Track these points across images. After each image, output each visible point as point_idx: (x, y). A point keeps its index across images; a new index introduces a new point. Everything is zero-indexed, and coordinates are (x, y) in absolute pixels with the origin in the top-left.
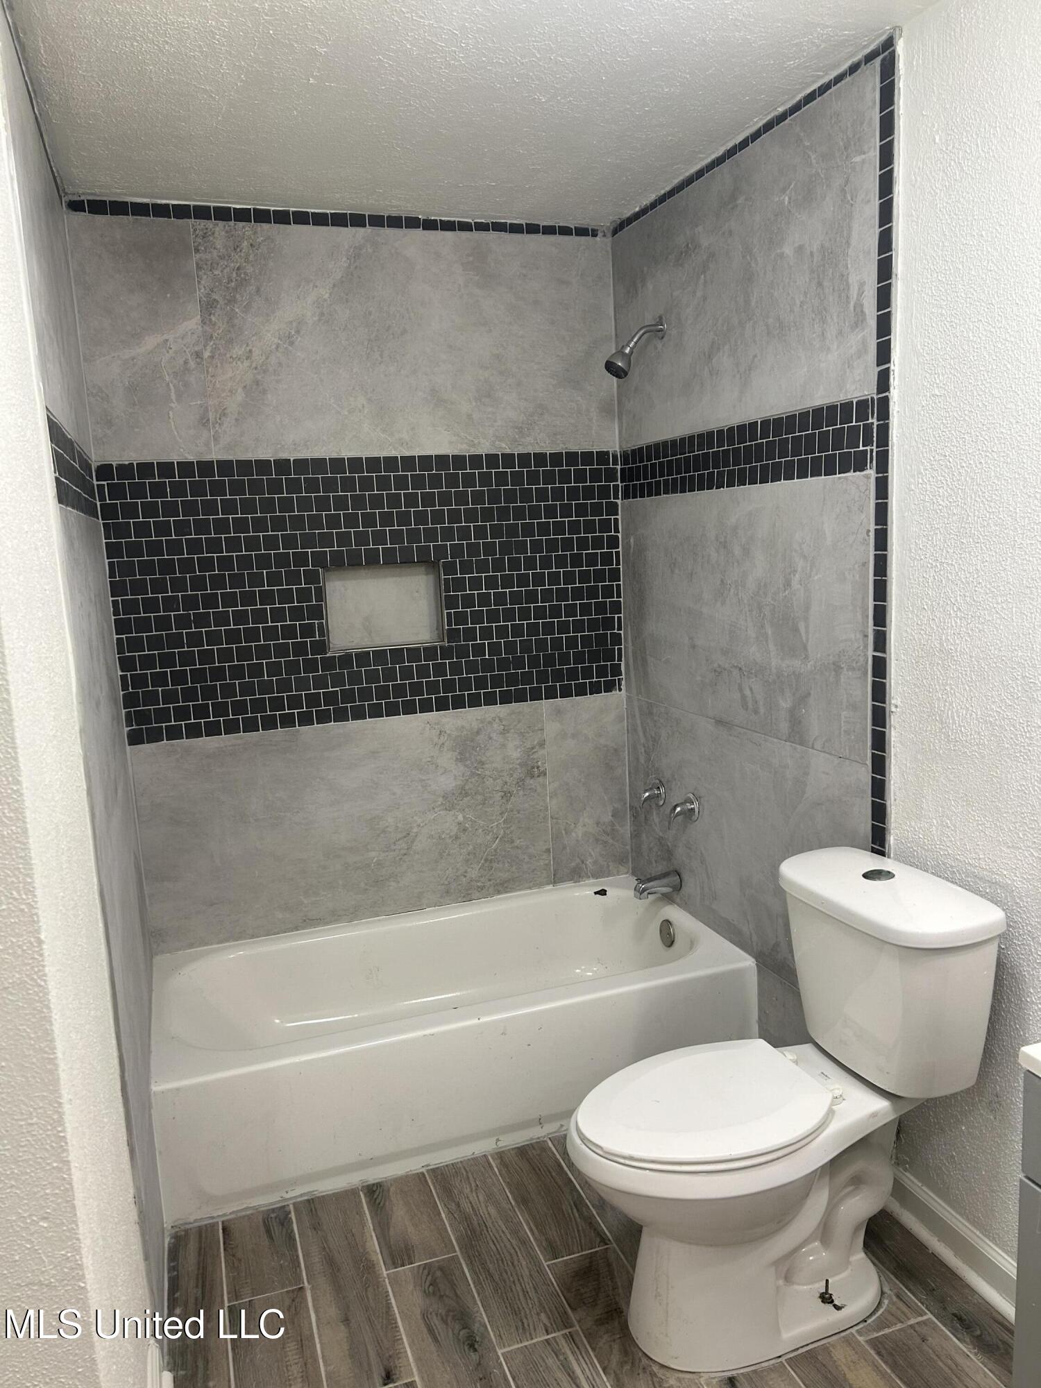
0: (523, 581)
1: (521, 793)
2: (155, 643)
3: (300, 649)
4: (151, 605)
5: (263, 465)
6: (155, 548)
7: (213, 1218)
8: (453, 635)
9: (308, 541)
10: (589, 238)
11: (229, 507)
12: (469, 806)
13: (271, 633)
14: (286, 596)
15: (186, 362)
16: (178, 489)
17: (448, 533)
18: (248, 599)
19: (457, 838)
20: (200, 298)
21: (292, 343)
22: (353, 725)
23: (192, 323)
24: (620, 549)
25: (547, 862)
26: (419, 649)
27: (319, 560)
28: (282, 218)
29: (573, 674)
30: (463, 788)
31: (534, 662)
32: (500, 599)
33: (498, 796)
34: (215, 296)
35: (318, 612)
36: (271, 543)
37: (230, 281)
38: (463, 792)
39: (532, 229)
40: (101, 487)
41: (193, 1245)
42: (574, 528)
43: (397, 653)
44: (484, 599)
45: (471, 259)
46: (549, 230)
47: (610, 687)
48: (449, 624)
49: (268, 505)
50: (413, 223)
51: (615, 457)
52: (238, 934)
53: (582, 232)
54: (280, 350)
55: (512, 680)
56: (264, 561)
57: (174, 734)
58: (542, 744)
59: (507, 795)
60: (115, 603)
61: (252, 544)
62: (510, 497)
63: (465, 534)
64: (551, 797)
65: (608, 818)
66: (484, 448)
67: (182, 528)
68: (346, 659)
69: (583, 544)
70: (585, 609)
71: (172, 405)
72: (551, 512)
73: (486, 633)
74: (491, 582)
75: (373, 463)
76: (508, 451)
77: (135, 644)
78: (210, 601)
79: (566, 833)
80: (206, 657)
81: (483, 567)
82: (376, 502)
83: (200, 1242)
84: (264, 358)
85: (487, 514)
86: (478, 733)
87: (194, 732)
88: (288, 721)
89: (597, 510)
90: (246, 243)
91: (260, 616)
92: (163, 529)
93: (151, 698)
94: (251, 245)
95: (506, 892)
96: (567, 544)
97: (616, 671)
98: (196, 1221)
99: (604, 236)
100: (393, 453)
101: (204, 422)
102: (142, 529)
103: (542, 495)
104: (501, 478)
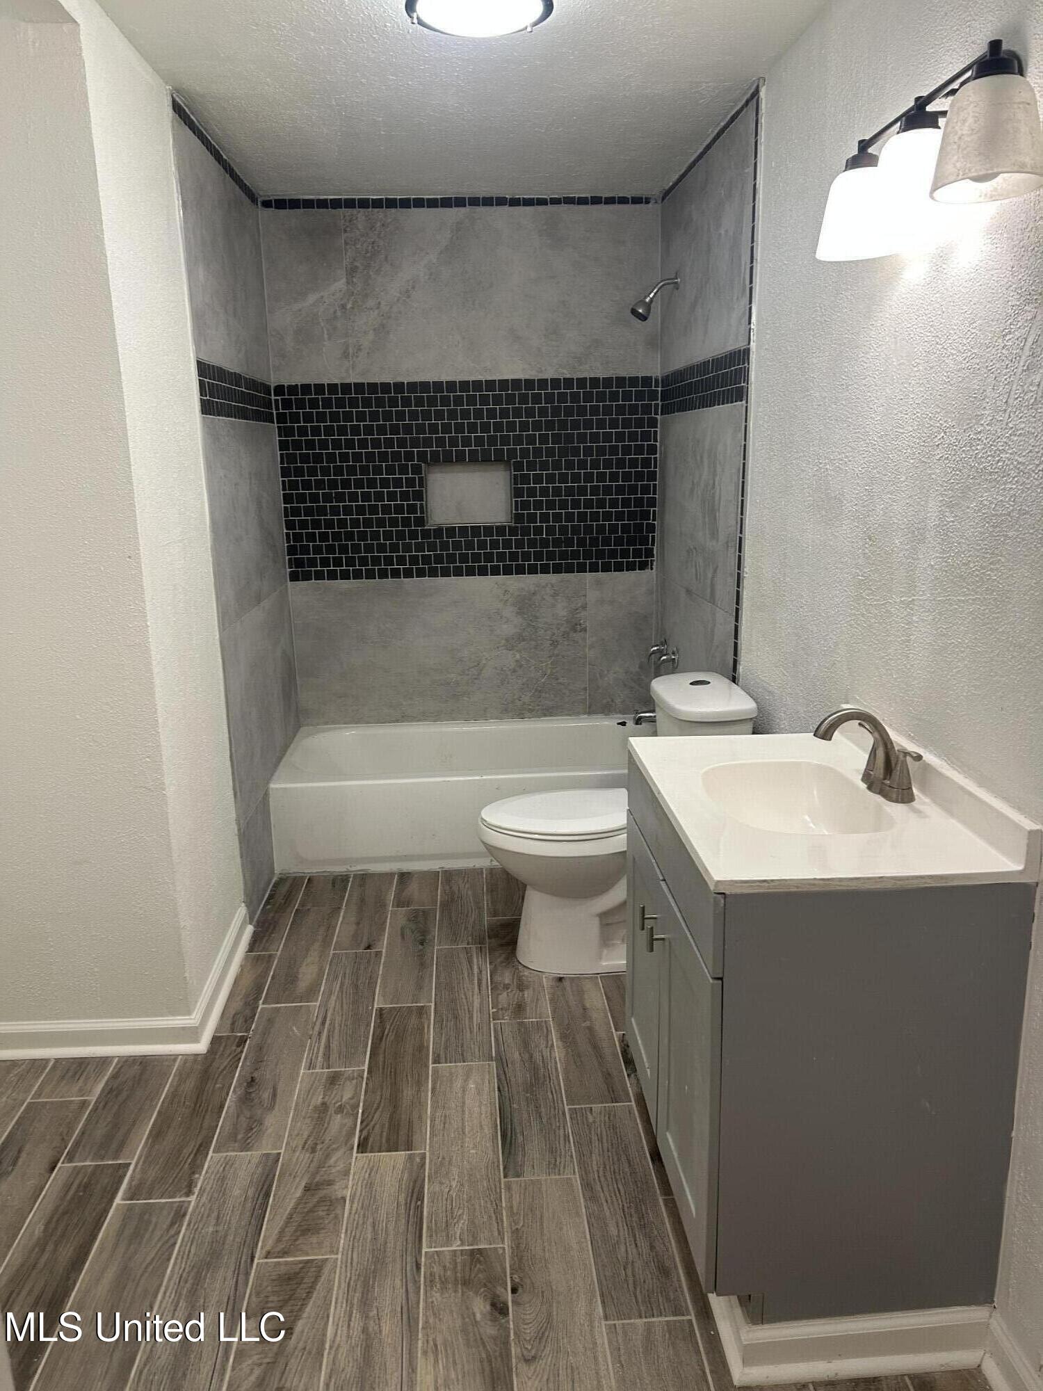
0: (576, 478)
1: (566, 643)
2: (309, 511)
3: (406, 522)
4: (307, 485)
5: (385, 387)
6: (310, 445)
7: (304, 873)
8: (518, 518)
9: (415, 443)
10: (643, 205)
11: (361, 416)
12: (524, 649)
13: (386, 509)
14: (398, 483)
15: (335, 312)
16: (327, 403)
17: (518, 440)
18: (372, 484)
19: (514, 671)
20: (346, 265)
21: (408, 297)
22: (440, 580)
23: (341, 284)
24: (658, 455)
25: (584, 697)
26: (493, 527)
27: (422, 456)
28: (405, 204)
29: (613, 554)
30: (520, 635)
31: (581, 542)
32: (557, 491)
33: (547, 643)
34: (356, 264)
35: (419, 496)
36: (389, 443)
37: (367, 252)
38: (521, 638)
39: (596, 200)
40: (276, 401)
41: (288, 884)
42: (620, 437)
43: (476, 530)
44: (544, 492)
45: (545, 227)
46: (610, 201)
47: (643, 566)
48: (516, 509)
49: (388, 416)
50: (501, 201)
51: (657, 380)
52: (357, 719)
53: (637, 200)
54: (401, 301)
55: (563, 555)
56: (384, 457)
57: (319, 576)
58: (584, 607)
59: (554, 644)
60: (283, 481)
61: (376, 443)
62: (569, 411)
63: (531, 440)
64: (590, 649)
65: (635, 669)
66: (549, 374)
67: (329, 431)
68: (438, 532)
69: (627, 450)
70: (626, 503)
71: (325, 343)
72: (601, 424)
73: (545, 518)
74: (551, 479)
75: (465, 385)
76: (568, 376)
77: (296, 512)
78: (346, 484)
79: (601, 676)
80: (342, 523)
81: (544, 466)
82: (465, 414)
83: (293, 882)
84: (389, 307)
85: (550, 426)
86: (535, 593)
87: (332, 576)
88: (396, 574)
89: (640, 423)
90: (378, 224)
91: (379, 496)
92: (316, 431)
93: (305, 550)
94: (383, 225)
95: (551, 716)
96: (614, 450)
97: (649, 553)
98: (294, 873)
99: (656, 203)
100: (480, 377)
101: (346, 355)
102: (303, 431)
103: (595, 410)
104: (562, 398)
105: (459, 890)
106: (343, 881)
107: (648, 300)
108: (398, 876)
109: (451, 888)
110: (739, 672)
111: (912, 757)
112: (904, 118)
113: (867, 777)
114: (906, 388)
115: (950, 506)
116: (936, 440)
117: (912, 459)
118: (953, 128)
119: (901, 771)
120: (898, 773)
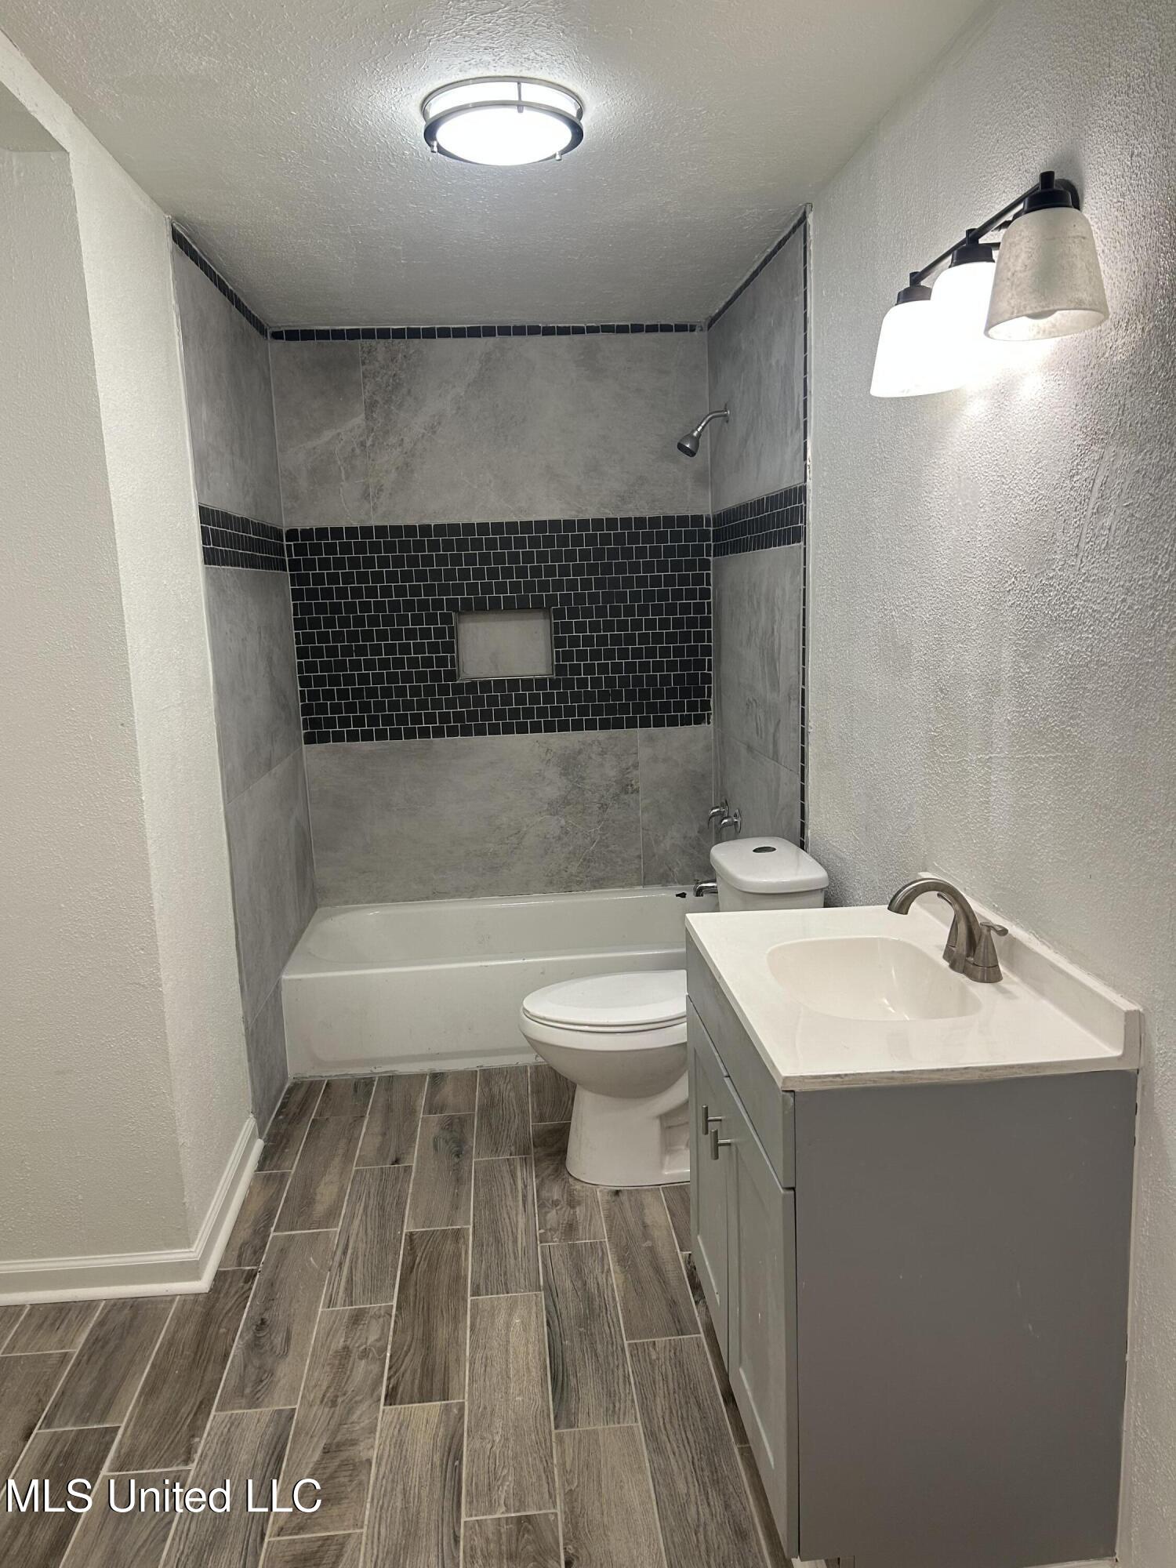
0: (623, 626)
1: (616, 806)
2: (326, 666)
3: (436, 676)
4: (323, 638)
5: (410, 530)
6: (327, 594)
7: (322, 1077)
8: (560, 669)
9: (444, 590)
10: (688, 334)
11: (384, 563)
12: (570, 814)
13: (413, 663)
14: (425, 634)
15: (353, 450)
16: (346, 548)
17: (558, 585)
18: (397, 635)
19: (560, 838)
20: (365, 400)
21: (434, 433)
22: (474, 739)
23: (359, 420)
24: (711, 600)
25: (637, 866)
26: (532, 680)
27: (452, 604)
28: (429, 334)
29: (665, 707)
30: (565, 798)
31: (631, 695)
32: (602, 640)
33: (596, 807)
34: (377, 398)
35: (450, 647)
36: (415, 591)
37: (388, 385)
38: (566, 801)
39: (637, 328)
40: (289, 546)
41: (303, 1089)
42: (670, 581)
43: (513, 683)
44: (588, 641)
45: (582, 357)
46: (652, 329)
47: (699, 720)
48: (558, 660)
49: (413, 561)
50: (534, 330)
51: (708, 520)
52: (381, 897)
53: (681, 328)
54: (425, 437)
55: (611, 710)
56: (409, 605)
57: (338, 738)
58: (636, 766)
59: (603, 807)
60: (297, 635)
61: (401, 591)
62: (613, 554)
63: (572, 585)
64: (643, 812)
65: (694, 833)
66: (590, 514)
67: (348, 579)
68: (472, 686)
69: (677, 595)
70: (678, 652)
71: (342, 483)
72: (649, 567)
73: (589, 669)
74: (595, 627)
75: (498, 527)
76: (611, 516)
77: (311, 667)
78: (368, 636)
79: (656, 841)
80: (364, 679)
81: (587, 613)
82: (500, 559)
83: (309, 1088)
84: (413, 445)
85: (592, 569)
86: (580, 752)
87: (353, 737)
88: (424, 734)
89: (691, 565)
90: (400, 355)
91: (405, 649)
92: (334, 579)
94: (405, 356)
95: (601, 888)
96: (663, 596)
97: (706, 706)
98: (310, 1077)
99: (702, 330)
100: (514, 519)
101: (366, 496)
102: (318, 579)
103: (641, 552)
104: (606, 539)
105: (499, 1092)
106: (366, 1085)
107: (695, 434)
108: (430, 1078)
109: (491, 1089)
110: (807, 837)
111: (995, 929)
112: (955, 252)
113: (948, 954)
114: (972, 529)
115: (1025, 656)
116: (1007, 585)
117: (982, 605)
118: (1006, 264)
119: (986, 947)
120: (982, 950)
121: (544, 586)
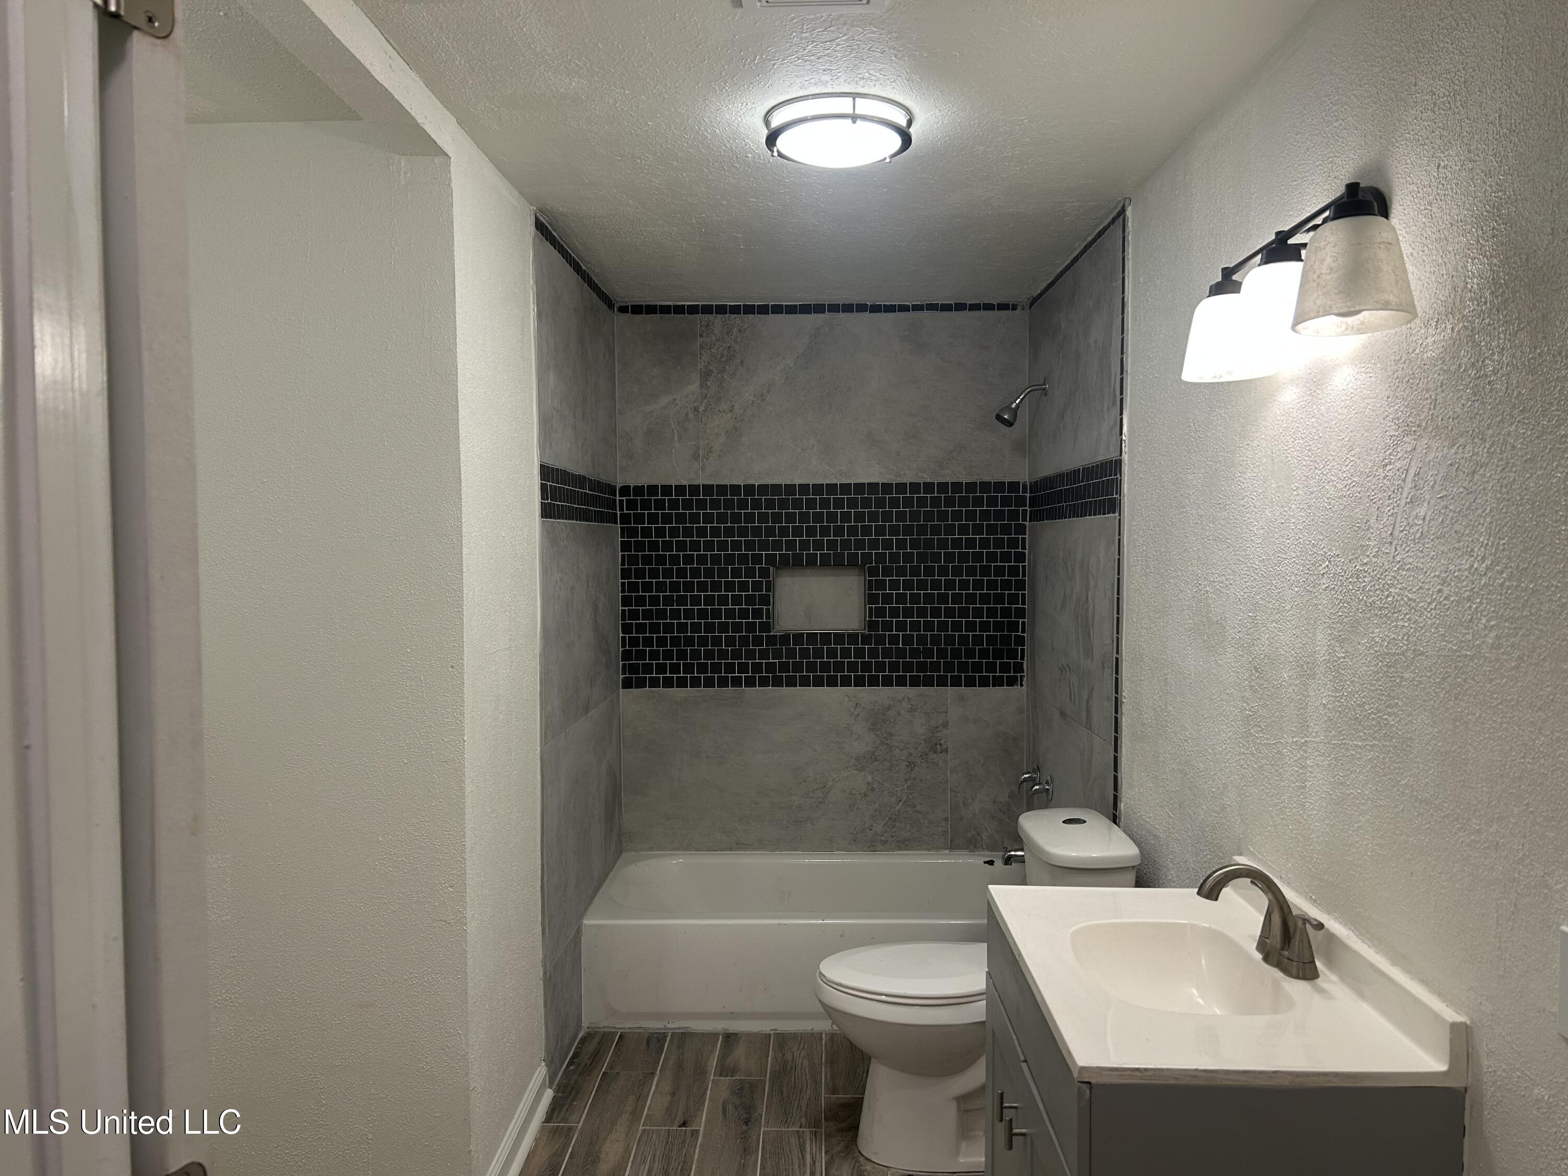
0: (936, 585)
1: (924, 765)
2: (647, 615)
3: (751, 627)
4: (647, 587)
5: (735, 489)
6: (654, 546)
7: (616, 1028)
8: (872, 625)
9: (764, 546)
10: (1010, 312)
11: (708, 518)
12: (877, 770)
13: (730, 614)
14: (743, 586)
15: (687, 415)
16: (674, 504)
17: (874, 544)
18: (716, 586)
19: (865, 795)
20: (701, 369)
21: (763, 400)
22: (785, 690)
23: (694, 387)
24: (1026, 564)
25: (945, 829)
26: (844, 634)
27: (771, 559)
28: (763, 310)
29: (977, 667)
30: (873, 753)
31: (942, 653)
32: (915, 598)
33: (903, 765)
34: (711, 368)
35: (766, 600)
36: (736, 546)
37: (722, 356)
38: (873, 757)
39: (960, 307)
40: (621, 502)
41: (596, 1040)
42: (985, 543)
43: (826, 637)
44: (901, 598)
45: (907, 333)
46: (974, 307)
47: (1012, 682)
48: (870, 616)
49: (736, 518)
50: (862, 308)
51: (1025, 486)
52: (686, 846)
53: (1003, 307)
54: (755, 405)
55: (922, 667)
56: (730, 559)
57: (654, 683)
58: (945, 725)
59: (911, 765)
60: (623, 584)
61: (723, 546)
62: (929, 516)
63: (888, 544)
64: (951, 773)
66: (908, 478)
67: (674, 532)
68: (785, 638)
69: (992, 557)
70: (992, 613)
71: (675, 445)
72: (963, 530)
73: (901, 626)
74: (908, 585)
75: (818, 488)
76: (929, 480)
77: (634, 615)
78: (689, 587)
79: (964, 805)
80: (682, 628)
81: (901, 572)
82: (818, 518)
83: (602, 1039)
84: (742, 410)
85: (908, 530)
86: (889, 708)
87: (668, 683)
88: (737, 682)
89: (1006, 529)
90: (736, 329)
91: (723, 600)
92: (660, 532)
93: (641, 655)
94: (740, 330)
95: (907, 850)
96: (978, 557)
97: (1019, 668)
98: (604, 1027)
99: (1023, 309)
100: (834, 481)
101: (696, 456)
102: (646, 532)
103: (957, 516)
104: (922, 502)
105: (793, 1057)
106: (659, 1041)
107: (1014, 406)
108: (723, 1038)
109: (784, 1055)
110: (1120, 810)
111: (1310, 923)
112: (1264, 251)
113: (1262, 945)
114: (1286, 511)
115: (1341, 641)
116: (1321, 568)
117: (1296, 587)
118: (1312, 266)
119: (1301, 941)
120: (1297, 943)
121: (860, 545)
